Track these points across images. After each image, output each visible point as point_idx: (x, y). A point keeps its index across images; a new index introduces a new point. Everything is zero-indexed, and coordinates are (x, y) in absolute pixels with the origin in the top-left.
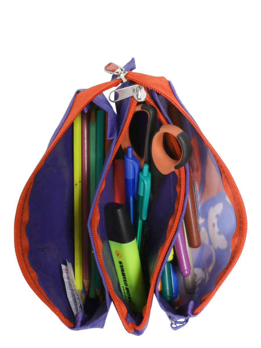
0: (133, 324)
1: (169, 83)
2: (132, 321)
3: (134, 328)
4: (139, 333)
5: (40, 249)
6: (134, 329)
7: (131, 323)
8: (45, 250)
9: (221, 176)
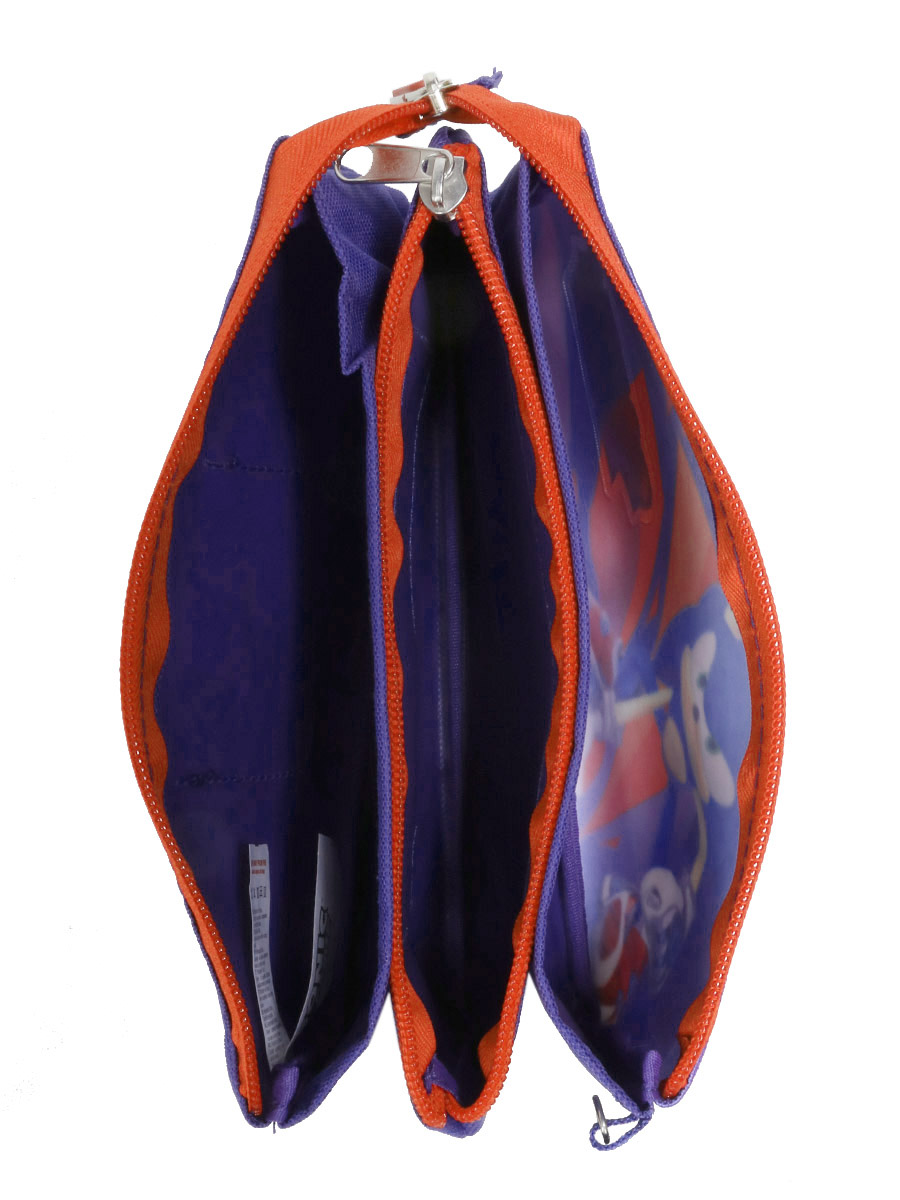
0: (447, 1098)
1: (582, 140)
2: (446, 1084)
3: (447, 1113)
4: (465, 1129)
5: (195, 779)
6: (448, 1115)
7: (440, 1092)
8: (211, 782)
9: (716, 526)
